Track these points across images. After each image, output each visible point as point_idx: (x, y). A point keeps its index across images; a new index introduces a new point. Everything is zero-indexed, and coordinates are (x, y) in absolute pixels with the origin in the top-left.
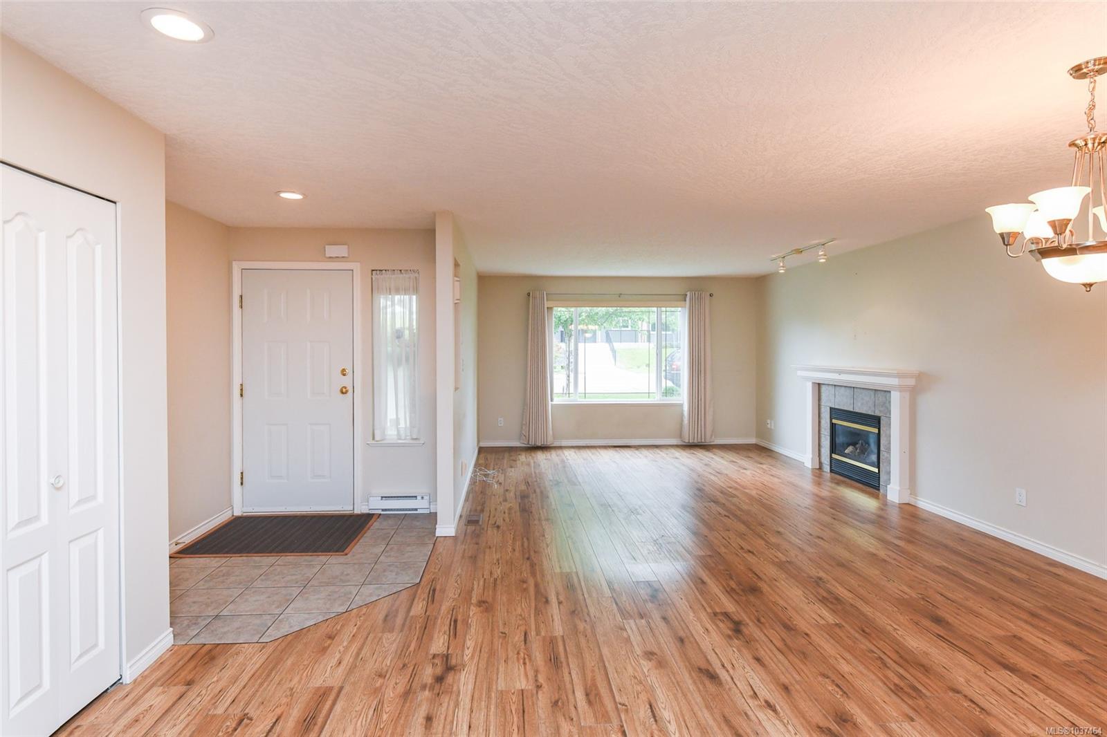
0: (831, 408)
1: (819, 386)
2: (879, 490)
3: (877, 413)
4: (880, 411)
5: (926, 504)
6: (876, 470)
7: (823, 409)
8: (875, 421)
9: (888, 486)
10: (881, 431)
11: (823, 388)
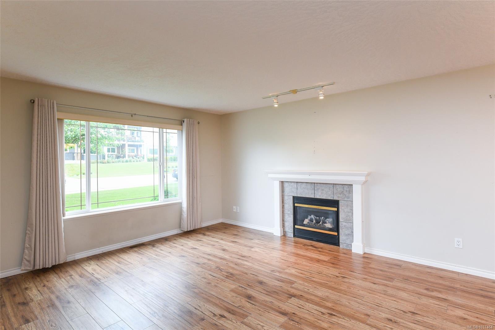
0: (294, 197)
1: (282, 183)
2: (339, 246)
3: (336, 198)
4: (338, 197)
5: (379, 251)
6: (336, 234)
7: (286, 198)
8: (335, 203)
9: (352, 244)
10: (340, 209)
11: (286, 185)
